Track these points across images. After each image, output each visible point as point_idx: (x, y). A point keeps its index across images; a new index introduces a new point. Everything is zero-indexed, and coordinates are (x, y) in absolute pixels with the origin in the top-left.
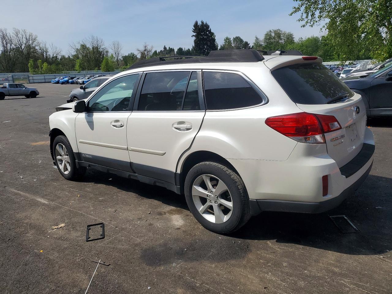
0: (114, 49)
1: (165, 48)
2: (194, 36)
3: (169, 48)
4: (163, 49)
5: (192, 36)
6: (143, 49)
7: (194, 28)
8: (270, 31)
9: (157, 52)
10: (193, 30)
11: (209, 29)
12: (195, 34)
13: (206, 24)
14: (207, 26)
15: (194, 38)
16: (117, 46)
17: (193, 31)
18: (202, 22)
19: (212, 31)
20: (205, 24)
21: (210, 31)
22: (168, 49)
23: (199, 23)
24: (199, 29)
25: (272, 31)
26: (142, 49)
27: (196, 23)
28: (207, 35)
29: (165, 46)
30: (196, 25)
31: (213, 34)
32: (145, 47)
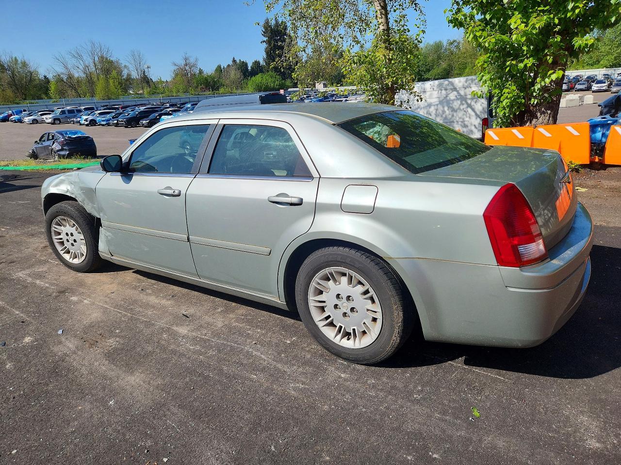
1: (234, 61)
2: (264, 41)
3: (240, 60)
4: (231, 63)
5: (261, 42)
6: (183, 63)
9: (222, 67)
10: (263, 33)
12: (265, 39)
16: (137, 59)
22: (238, 61)
24: (272, 31)
26: (181, 62)
27: (267, 22)
29: (234, 58)
32: (186, 59)
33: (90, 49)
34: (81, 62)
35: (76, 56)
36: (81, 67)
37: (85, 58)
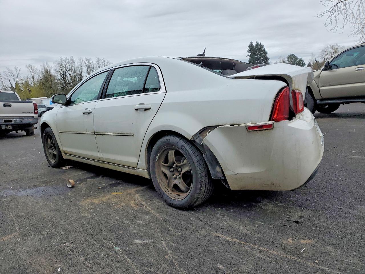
7: (249, 49)
8: (328, 47)
11: (264, 49)
13: (261, 44)
14: (262, 46)
15: (249, 58)
18: (257, 43)
19: (266, 50)
20: (259, 44)
21: (264, 51)
23: (254, 44)
25: (329, 46)
28: (261, 54)
30: (251, 46)
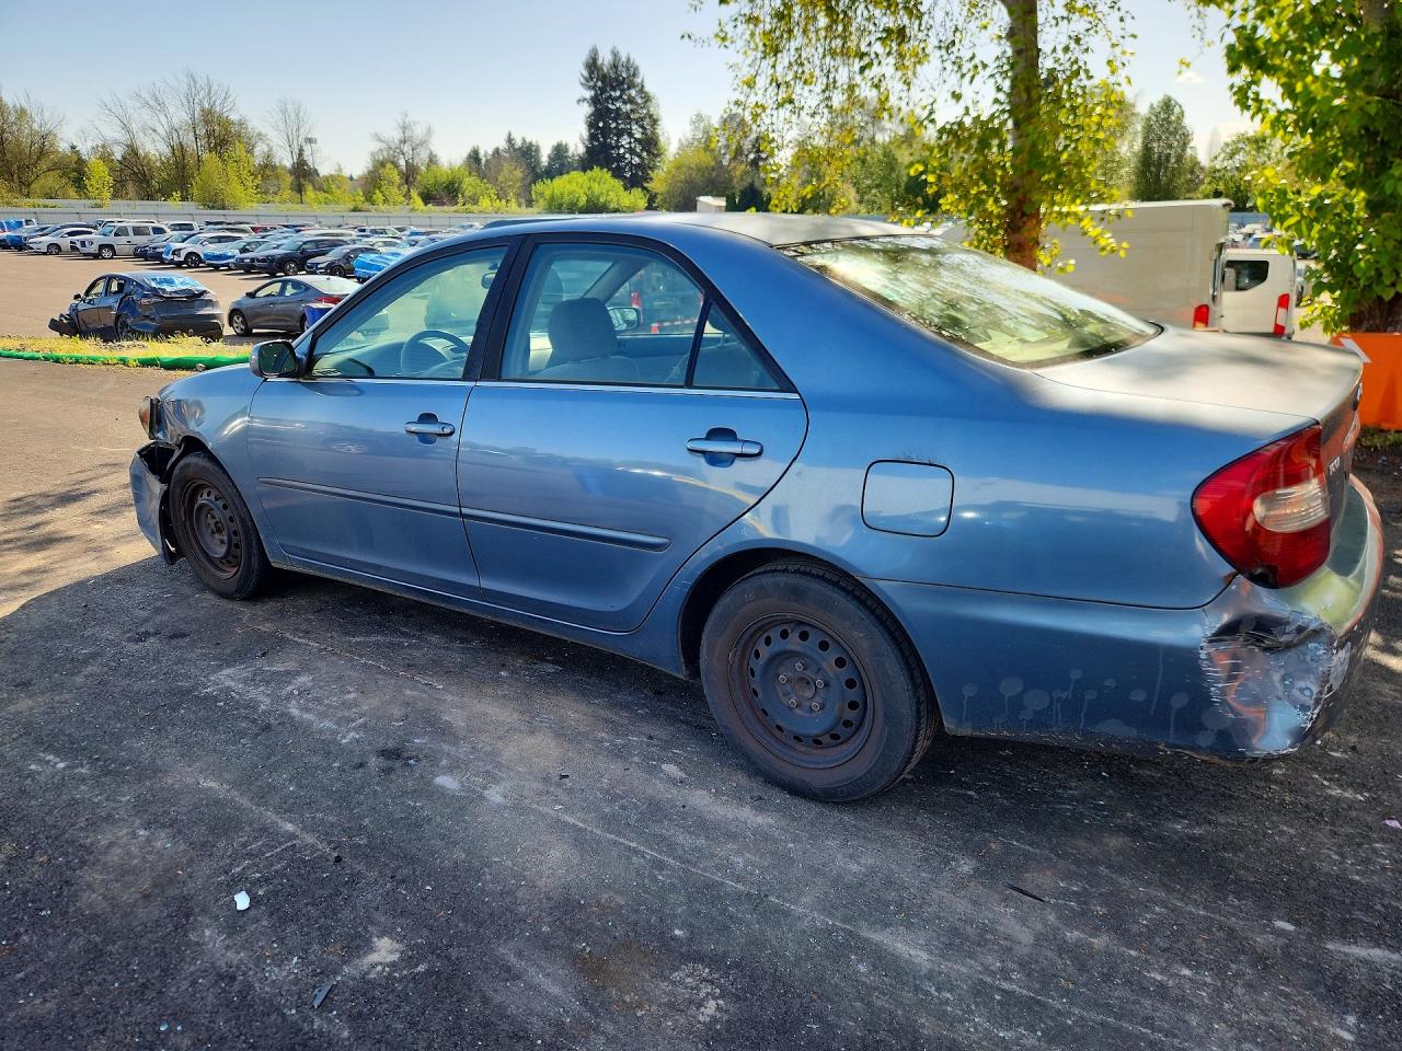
0: (282, 126)
2: (585, 100)
5: (579, 102)
6: (396, 135)
10: (582, 80)
16: (292, 118)
17: (582, 84)
24: (604, 78)
26: (394, 135)
27: (595, 55)
29: (510, 134)
31: (647, 99)
32: (404, 128)
33: (184, 88)
34: (163, 119)
35: (152, 103)
36: (161, 130)
37: (172, 109)
